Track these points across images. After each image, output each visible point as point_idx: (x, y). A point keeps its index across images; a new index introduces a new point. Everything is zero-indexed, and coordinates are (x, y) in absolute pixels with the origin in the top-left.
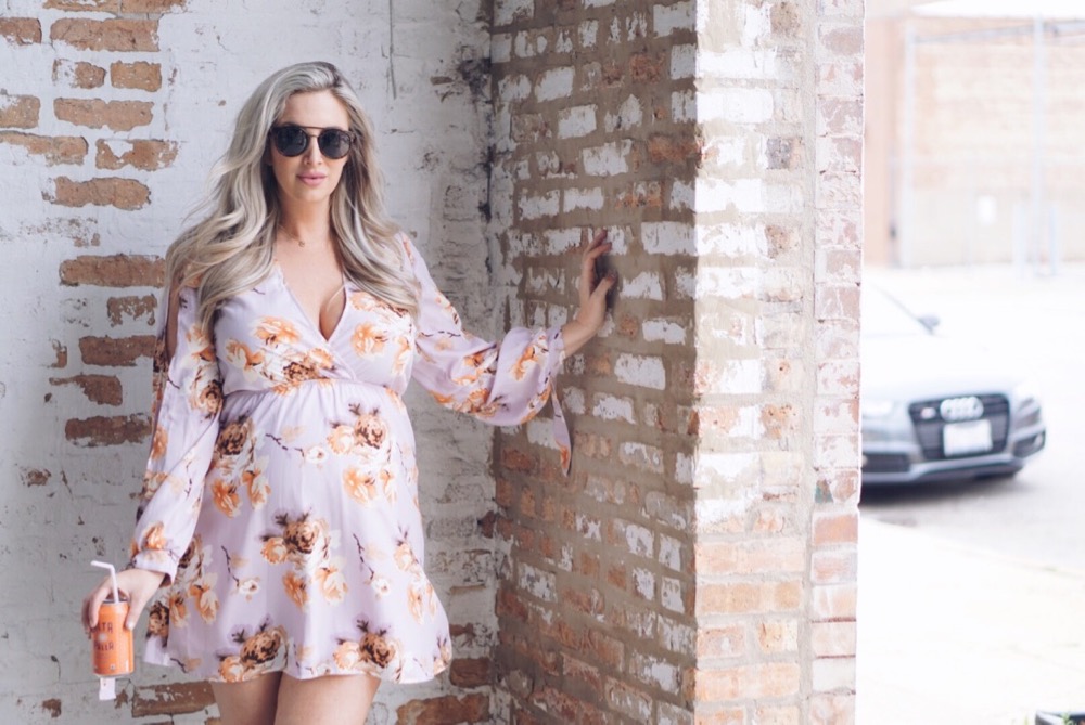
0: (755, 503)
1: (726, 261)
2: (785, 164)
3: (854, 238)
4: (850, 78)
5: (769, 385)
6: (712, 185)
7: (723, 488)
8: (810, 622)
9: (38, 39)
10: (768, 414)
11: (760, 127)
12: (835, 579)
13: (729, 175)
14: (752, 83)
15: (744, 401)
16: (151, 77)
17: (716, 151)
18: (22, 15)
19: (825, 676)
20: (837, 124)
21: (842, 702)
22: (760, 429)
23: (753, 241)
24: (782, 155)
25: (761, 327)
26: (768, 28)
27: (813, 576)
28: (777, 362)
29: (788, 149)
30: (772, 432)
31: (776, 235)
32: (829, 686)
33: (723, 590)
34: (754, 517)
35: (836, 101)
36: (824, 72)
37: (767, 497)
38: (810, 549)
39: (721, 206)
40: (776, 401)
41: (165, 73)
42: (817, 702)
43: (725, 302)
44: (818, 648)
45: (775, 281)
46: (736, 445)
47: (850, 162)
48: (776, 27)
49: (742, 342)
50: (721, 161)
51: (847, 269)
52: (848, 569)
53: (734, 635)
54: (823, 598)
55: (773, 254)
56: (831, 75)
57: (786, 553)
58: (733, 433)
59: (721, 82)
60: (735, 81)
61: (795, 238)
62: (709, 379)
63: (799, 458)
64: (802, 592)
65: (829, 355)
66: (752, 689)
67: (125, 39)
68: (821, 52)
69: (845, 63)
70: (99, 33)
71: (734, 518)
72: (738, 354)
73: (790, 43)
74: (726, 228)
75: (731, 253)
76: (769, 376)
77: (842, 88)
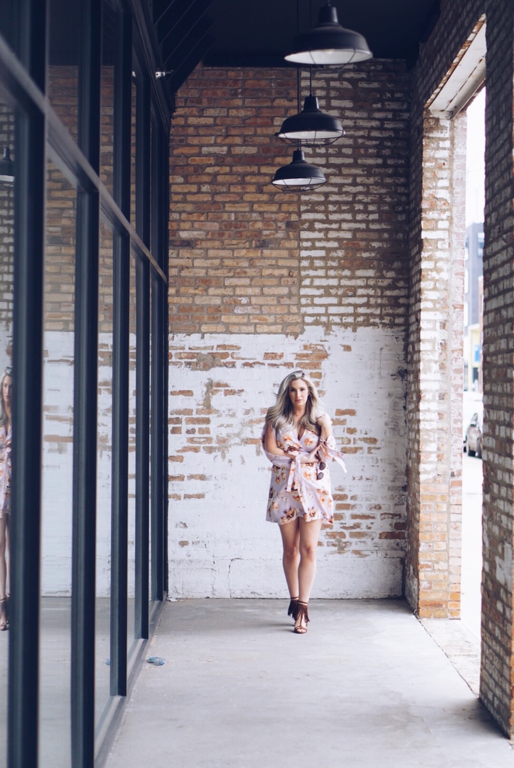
0: (435, 476)
1: (427, 421)
2: (443, 399)
3: (461, 416)
4: (459, 380)
5: (439, 449)
6: (424, 404)
7: (426, 472)
8: (449, 505)
9: (293, 367)
10: (438, 456)
11: (436, 391)
12: (456, 495)
13: (428, 401)
14: (434, 381)
15: (432, 452)
16: (319, 376)
17: (425, 396)
18: (289, 361)
19: (454, 518)
20: (456, 390)
21: (458, 524)
22: (437, 459)
23: (435, 416)
24: (442, 397)
25: (436, 436)
26: (438, 368)
27: (450, 494)
28: (441, 444)
29: (444, 395)
30: (440, 460)
31: (440, 415)
32: (456, 520)
33: (427, 496)
34: (435, 480)
35: (456, 385)
36: (453, 378)
37: (438, 475)
38: (450, 487)
39: (426, 408)
40: (440, 453)
41: (323, 374)
42: (451, 524)
43: (427, 430)
44: (452, 511)
45: (440, 425)
46: (430, 462)
47: (460, 398)
48: (441, 368)
49: (431, 439)
50: (426, 398)
51: (459, 423)
52: (460, 493)
53: (430, 507)
54: (454, 499)
55: (440, 419)
56: (455, 379)
57: (443, 488)
58: (430, 460)
59: (426, 381)
60: (430, 380)
61: (445, 416)
62: (423, 447)
63: (446, 466)
64: (448, 497)
65: (454, 443)
66: (434, 519)
67: (313, 367)
68: (452, 374)
69: (458, 376)
70: (307, 365)
71: (430, 479)
72: (431, 442)
73: (443, 371)
74: (427, 413)
75: (429, 419)
76: (438, 447)
77: (458, 381)
